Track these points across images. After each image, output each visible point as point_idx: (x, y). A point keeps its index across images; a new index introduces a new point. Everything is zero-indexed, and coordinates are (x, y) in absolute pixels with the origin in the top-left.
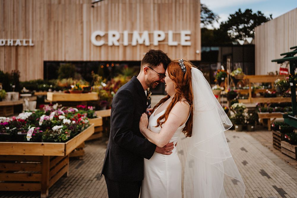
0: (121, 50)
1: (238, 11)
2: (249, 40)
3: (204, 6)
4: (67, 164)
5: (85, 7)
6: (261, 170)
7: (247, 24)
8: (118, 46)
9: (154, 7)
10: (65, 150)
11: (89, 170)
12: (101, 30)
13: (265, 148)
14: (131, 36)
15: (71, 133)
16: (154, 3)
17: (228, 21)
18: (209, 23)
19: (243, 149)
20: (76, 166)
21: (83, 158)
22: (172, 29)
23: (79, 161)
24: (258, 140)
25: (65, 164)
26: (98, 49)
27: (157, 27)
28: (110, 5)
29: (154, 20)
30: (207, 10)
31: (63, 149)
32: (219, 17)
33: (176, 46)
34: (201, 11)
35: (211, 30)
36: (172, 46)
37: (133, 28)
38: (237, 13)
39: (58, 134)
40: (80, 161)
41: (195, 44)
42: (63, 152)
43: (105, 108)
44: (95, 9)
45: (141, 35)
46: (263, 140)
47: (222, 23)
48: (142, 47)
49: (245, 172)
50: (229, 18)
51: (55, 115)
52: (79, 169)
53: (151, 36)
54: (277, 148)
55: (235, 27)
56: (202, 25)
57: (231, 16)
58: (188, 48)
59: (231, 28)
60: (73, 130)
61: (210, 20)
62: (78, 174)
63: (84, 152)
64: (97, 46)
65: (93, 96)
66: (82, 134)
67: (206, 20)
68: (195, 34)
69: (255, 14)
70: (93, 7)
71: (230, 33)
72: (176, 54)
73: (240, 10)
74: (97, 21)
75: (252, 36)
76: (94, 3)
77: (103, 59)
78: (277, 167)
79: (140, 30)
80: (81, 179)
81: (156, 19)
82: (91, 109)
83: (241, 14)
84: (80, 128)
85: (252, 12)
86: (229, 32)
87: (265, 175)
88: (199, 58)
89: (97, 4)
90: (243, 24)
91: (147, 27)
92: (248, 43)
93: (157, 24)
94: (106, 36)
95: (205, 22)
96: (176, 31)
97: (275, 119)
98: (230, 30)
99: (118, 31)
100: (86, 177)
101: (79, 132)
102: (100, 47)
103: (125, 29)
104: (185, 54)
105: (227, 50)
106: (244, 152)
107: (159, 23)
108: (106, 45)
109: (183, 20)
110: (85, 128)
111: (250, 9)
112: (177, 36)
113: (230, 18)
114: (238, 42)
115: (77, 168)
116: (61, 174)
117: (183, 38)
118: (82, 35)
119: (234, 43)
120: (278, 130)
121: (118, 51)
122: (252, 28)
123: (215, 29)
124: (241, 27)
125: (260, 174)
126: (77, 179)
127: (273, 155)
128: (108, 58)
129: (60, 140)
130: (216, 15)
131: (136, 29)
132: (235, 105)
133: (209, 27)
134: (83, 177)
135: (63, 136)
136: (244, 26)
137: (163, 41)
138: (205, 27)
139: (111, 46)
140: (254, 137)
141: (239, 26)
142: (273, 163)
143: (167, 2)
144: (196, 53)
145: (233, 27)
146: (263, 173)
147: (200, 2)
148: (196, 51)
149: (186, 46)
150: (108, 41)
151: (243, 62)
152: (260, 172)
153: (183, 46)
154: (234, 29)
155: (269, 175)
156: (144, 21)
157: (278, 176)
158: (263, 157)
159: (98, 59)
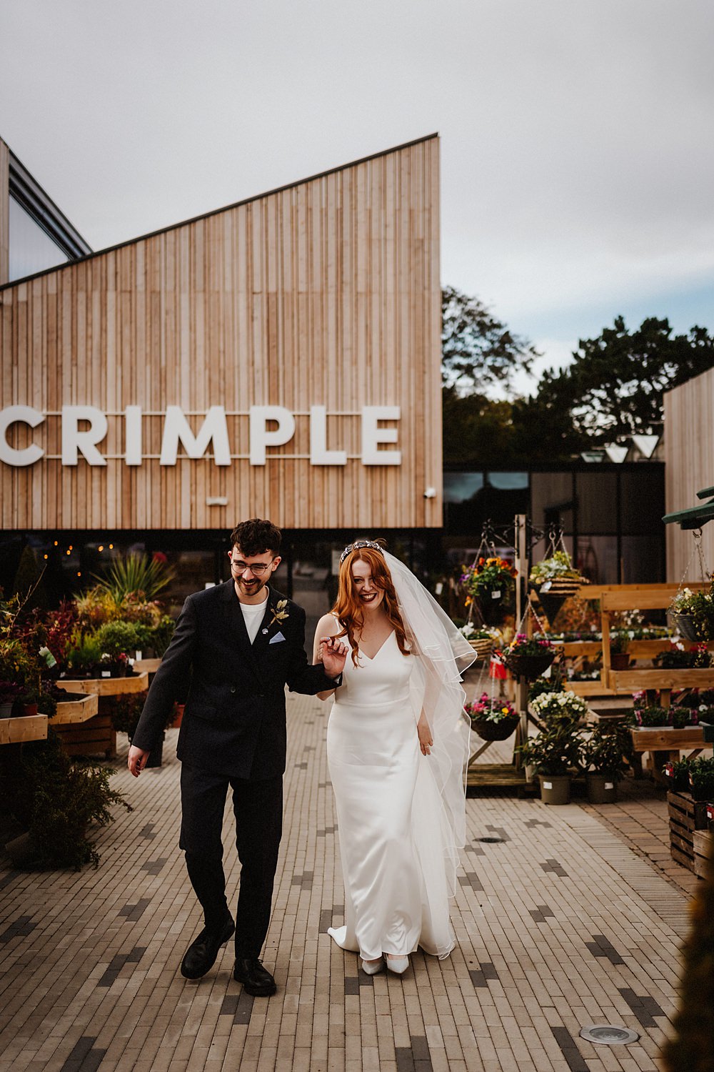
0: (114, 484)
1: (612, 327)
2: (646, 444)
3: (473, 306)
7: (651, 381)
8: (103, 468)
9: (250, 309)
12: (29, 401)
13: (640, 860)
14: (155, 424)
16: (251, 293)
17: (572, 367)
18: (492, 375)
19: (552, 866)
22: (323, 400)
24: (619, 832)
26: (19, 479)
27: (262, 390)
28: (67, 296)
29: (252, 363)
30: (486, 320)
32: (534, 352)
33: (340, 468)
35: (504, 405)
36: (323, 467)
37: (162, 391)
38: (608, 335)
41: (420, 460)
44: (6, 314)
45: (195, 421)
46: (637, 835)
47: (545, 374)
48: (202, 471)
50: (576, 356)
53: (236, 424)
54: (683, 858)
55: (602, 394)
57: (582, 344)
58: (391, 473)
59: (586, 398)
61: (499, 362)
64: (13, 468)
67: (481, 366)
68: (420, 418)
69: (682, 340)
71: (581, 419)
72: (340, 500)
73: (620, 324)
78: (662, 925)
79: (193, 402)
81: (260, 358)
83: (627, 336)
85: (669, 330)
86: (576, 412)
87: (606, 955)
88: (435, 519)
89: (15, 294)
90: (634, 382)
91: (220, 390)
92: (642, 456)
93: (262, 377)
94: (51, 427)
95: (478, 373)
96: (339, 403)
97: (698, 751)
98: (581, 404)
99: (103, 405)
102: (28, 469)
103: (129, 396)
104: (378, 502)
106: (554, 875)
107: (273, 372)
108: (49, 465)
109: (369, 359)
111: (660, 318)
112: (343, 426)
113: (582, 354)
114: (606, 455)
117: (371, 435)
119: (588, 459)
120: (687, 788)
121: (103, 491)
124: (625, 391)
127: (661, 887)
128: (59, 516)
130: (522, 345)
131: (176, 400)
132: (544, 699)
133: (495, 392)
137: (290, 445)
138: (479, 391)
139: (73, 468)
140: (608, 823)
141: (619, 387)
142: (652, 914)
143: (302, 288)
144: (425, 497)
145: (593, 391)
146: (601, 948)
147: (439, 283)
148: (424, 491)
149: (385, 468)
150: (59, 450)
151: (619, 534)
152: (588, 945)
153: (371, 468)
154: (596, 403)
155: (621, 952)
156: (208, 366)
157: (654, 957)
158: (619, 891)
159: (19, 524)
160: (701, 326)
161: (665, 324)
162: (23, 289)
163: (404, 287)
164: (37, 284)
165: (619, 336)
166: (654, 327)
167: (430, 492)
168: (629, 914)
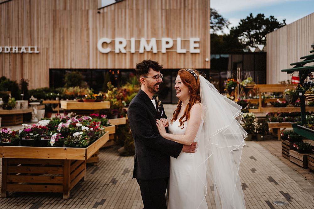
0: (128, 57)
1: (249, 16)
2: (261, 47)
3: (213, 11)
4: (84, 169)
5: (91, 12)
6: (269, 177)
7: (259, 30)
8: (125, 54)
9: (162, 13)
10: (86, 155)
11: (104, 175)
12: (107, 37)
13: (274, 156)
14: (138, 43)
15: (90, 139)
16: (162, 9)
17: (239, 27)
18: (218, 29)
19: (252, 158)
20: (91, 171)
21: (98, 164)
22: (180, 36)
23: (93, 167)
24: (267, 149)
25: (83, 169)
26: (105, 56)
27: (165, 34)
28: (116, 11)
29: (162, 27)
30: (217, 15)
31: (85, 153)
32: (229, 23)
33: (184, 54)
34: (211, 16)
35: (221, 36)
36: (180, 54)
37: (140, 34)
38: (248, 18)
39: (79, 140)
40: (95, 167)
41: (204, 52)
42: (84, 156)
43: (117, 116)
44: (102, 15)
45: (148, 42)
46: (272, 150)
47: (232, 28)
49: (253, 179)
50: (240, 24)
51: (71, 123)
52: (95, 174)
53: (158, 43)
54: (286, 157)
55: (246, 33)
56: (211, 31)
57: (241, 21)
58: (197, 56)
59: (242, 34)
60: (92, 136)
61: (220, 25)
62: (94, 178)
63: (98, 159)
64: (103, 54)
65: (105, 105)
66: (99, 140)
67: (215, 26)
68: (205, 41)
69: (267, 19)
70: (99, 13)
71: (241, 40)
72: (184, 62)
73: (251, 15)
74: (103, 27)
75: (264, 43)
76: (100, 9)
77: (110, 66)
78: (285, 174)
79: (148, 37)
80: (97, 183)
81: (164, 26)
82: (104, 117)
83: (253, 19)
84: (98, 135)
85: (264, 17)
86: (240, 38)
87: (273, 182)
88: (208, 66)
89: (103, 10)
90: (255, 30)
91: (154, 34)
92: (259, 50)
93: (165, 30)
94: (113, 43)
95: (215, 28)
96: (184, 37)
98: (241, 36)
99: (125, 38)
100: (102, 182)
101: (97, 139)
102: (107, 54)
103: (132, 35)
104: (194, 62)
105: (237, 58)
106: (253, 160)
107: (167, 29)
108: (112, 53)
109: (192, 26)
110: (102, 135)
111: (262, 14)
112: (185, 43)
113: (241, 23)
114: (249, 50)
115: (93, 173)
116: (80, 178)
118: (88, 42)
119: (245, 51)
120: (287, 139)
121: (125, 59)
122: (264, 34)
123: (225, 35)
124: (252, 33)
125: (268, 181)
126: (94, 183)
127: (281, 164)
128: (114, 66)
129: (81, 145)
130: (227, 21)
131: (143, 36)
133: (219, 33)
134: (99, 181)
135: (84, 141)
136: (256, 31)
137: (172, 48)
138: (215, 33)
139: (118, 54)
140: (264, 147)
141: (251, 31)
142: (281, 171)
143: (175, 8)
144: (205, 61)
145: (244, 33)
146: (271, 180)
147: (209, 7)
148: (205, 59)
149: (195, 54)
150: (114, 49)
151: (254, 70)
152: (268, 179)
153: (192, 54)
154: (245, 36)
155: (277, 181)
156: (151, 28)
157: (285, 183)
158: (271, 165)
159: (105, 67)
160: (272, 16)
161: (263, 15)
162: (105, 9)
163: (201, 7)
164: (109, 7)
165: (251, 18)
166: (260, 16)
167: (207, 60)
168: (276, 171)
